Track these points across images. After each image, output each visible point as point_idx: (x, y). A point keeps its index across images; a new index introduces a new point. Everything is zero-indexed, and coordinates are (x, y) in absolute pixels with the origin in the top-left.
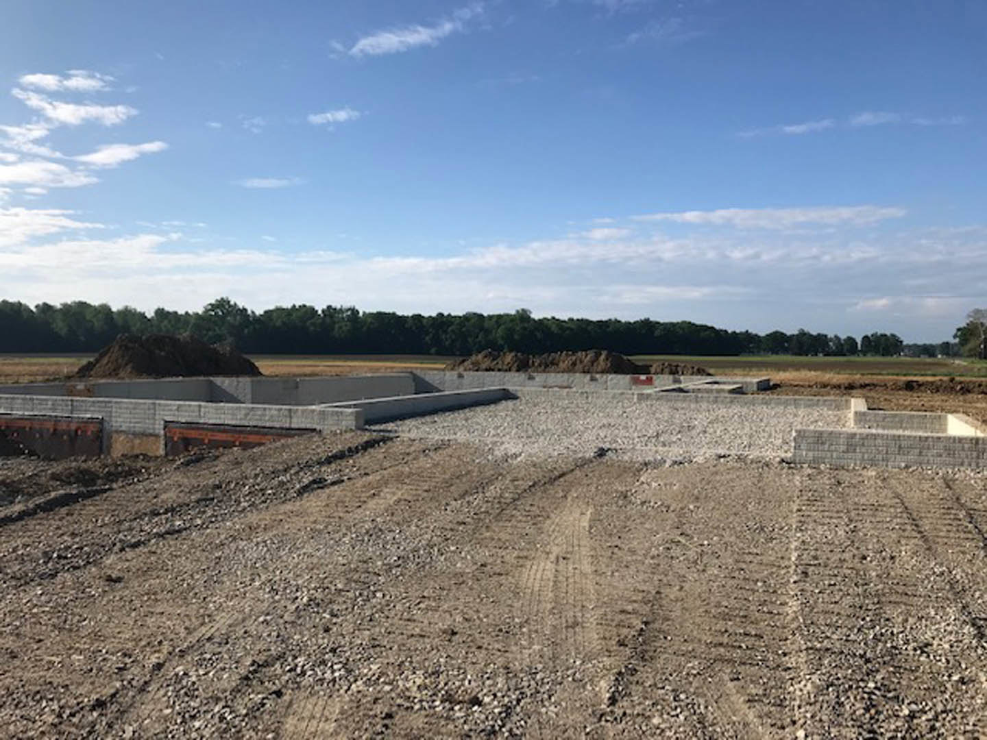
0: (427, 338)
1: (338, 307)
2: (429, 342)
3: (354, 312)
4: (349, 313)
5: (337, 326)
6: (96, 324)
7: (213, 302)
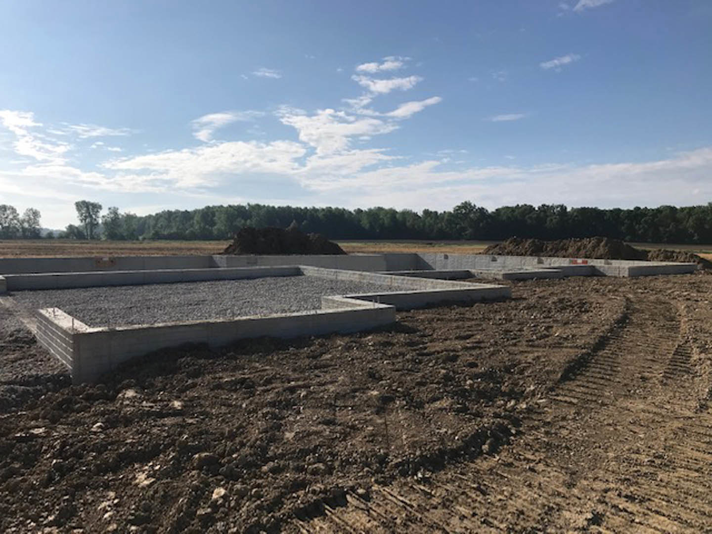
0: (623, 228)
1: (551, 205)
2: (624, 231)
3: (563, 208)
4: (559, 209)
5: (549, 219)
6: (386, 222)
7: (459, 204)
